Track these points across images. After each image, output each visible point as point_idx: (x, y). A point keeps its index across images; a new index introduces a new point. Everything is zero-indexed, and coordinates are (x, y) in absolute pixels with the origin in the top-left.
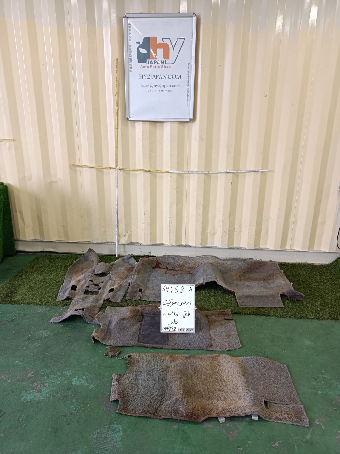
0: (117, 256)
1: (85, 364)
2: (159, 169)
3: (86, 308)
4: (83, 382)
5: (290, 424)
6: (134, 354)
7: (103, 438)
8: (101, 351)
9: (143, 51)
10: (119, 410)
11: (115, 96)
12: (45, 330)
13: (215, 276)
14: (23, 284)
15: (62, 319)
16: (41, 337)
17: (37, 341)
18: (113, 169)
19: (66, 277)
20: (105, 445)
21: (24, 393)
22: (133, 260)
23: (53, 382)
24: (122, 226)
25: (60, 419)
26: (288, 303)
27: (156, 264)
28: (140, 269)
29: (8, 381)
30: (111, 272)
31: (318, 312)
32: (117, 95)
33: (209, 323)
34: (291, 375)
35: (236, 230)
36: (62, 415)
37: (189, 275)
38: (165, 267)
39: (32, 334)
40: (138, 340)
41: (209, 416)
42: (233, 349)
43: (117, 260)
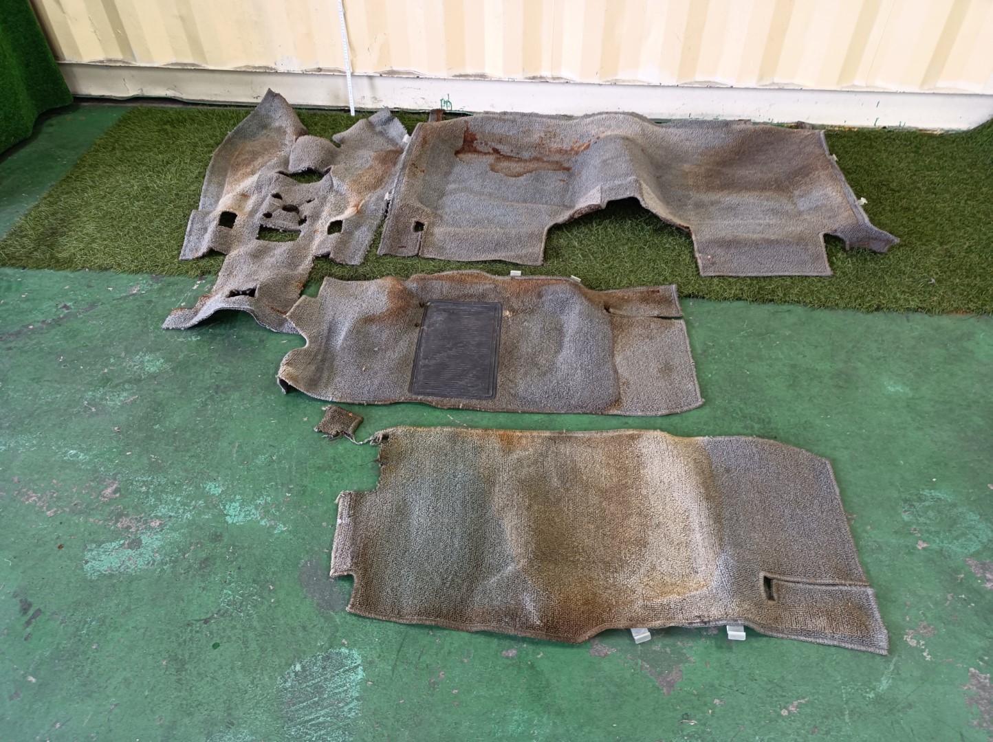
0: (353, 113)
1: (261, 459)
3: (260, 288)
4: (256, 514)
5: (834, 646)
6: (400, 430)
7: (309, 689)
8: (305, 419)
10: (353, 605)
12: (151, 352)
13: (637, 181)
14: (88, 204)
15: (195, 320)
16: (139, 375)
17: (126, 386)
19: (205, 182)
20: (316, 710)
21: (92, 550)
22: (397, 128)
23: (173, 514)
25: (191, 631)
26: (843, 262)
27: (464, 141)
28: (419, 157)
29: (48, 513)
30: (332, 167)
31: (930, 288)
33: (612, 330)
34: (840, 493)
36: (198, 618)
37: (561, 175)
38: (491, 151)
39: (113, 365)
40: (411, 384)
41: (607, 626)
42: (678, 411)
43: (354, 126)
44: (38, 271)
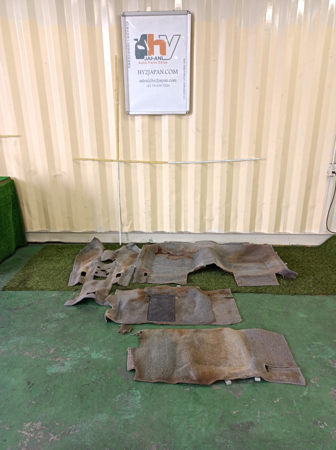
0: (120, 244)
1: (101, 341)
2: (158, 160)
3: (97, 292)
4: (101, 356)
5: (289, 384)
6: (146, 330)
7: (124, 401)
8: (114, 329)
9: (141, 47)
10: (136, 378)
11: (115, 92)
12: (61, 312)
13: (215, 259)
15: (75, 302)
16: (58, 319)
17: (54, 322)
18: (115, 161)
19: (74, 264)
20: (127, 407)
21: (48, 367)
22: (136, 248)
23: (74, 356)
24: (125, 215)
25: (84, 388)
26: (283, 281)
27: (158, 250)
28: (144, 255)
29: (33, 357)
30: (116, 259)
31: (310, 288)
32: (117, 90)
33: (211, 301)
34: (288, 343)
35: (232, 216)
36: (85, 384)
37: (190, 259)
38: (167, 253)
39: (48, 316)
40: (148, 318)
41: (217, 379)
42: (235, 323)
43: (122, 247)
44: (20, 291)
